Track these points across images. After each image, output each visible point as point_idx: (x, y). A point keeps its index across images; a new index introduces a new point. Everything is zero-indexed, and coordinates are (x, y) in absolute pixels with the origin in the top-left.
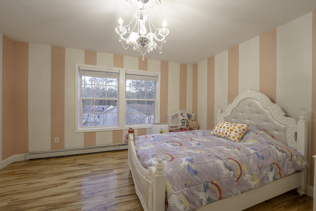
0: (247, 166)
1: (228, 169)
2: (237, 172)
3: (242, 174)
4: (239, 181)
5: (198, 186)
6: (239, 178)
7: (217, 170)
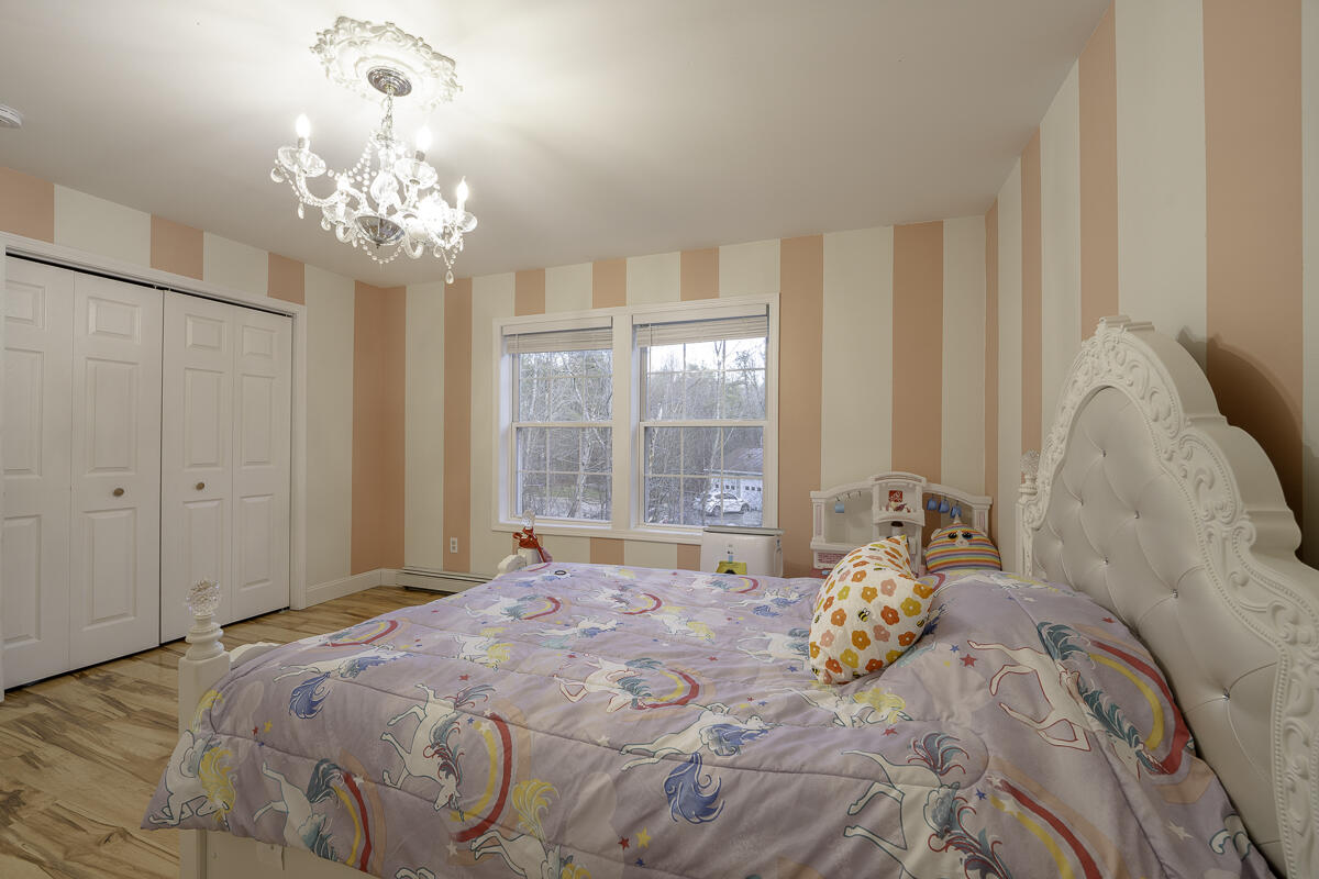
0: (548, 793)
1: (438, 760)
2: (475, 798)
3: (499, 821)
4: (475, 845)
5: (292, 759)
6: (479, 830)
7: (389, 737)
